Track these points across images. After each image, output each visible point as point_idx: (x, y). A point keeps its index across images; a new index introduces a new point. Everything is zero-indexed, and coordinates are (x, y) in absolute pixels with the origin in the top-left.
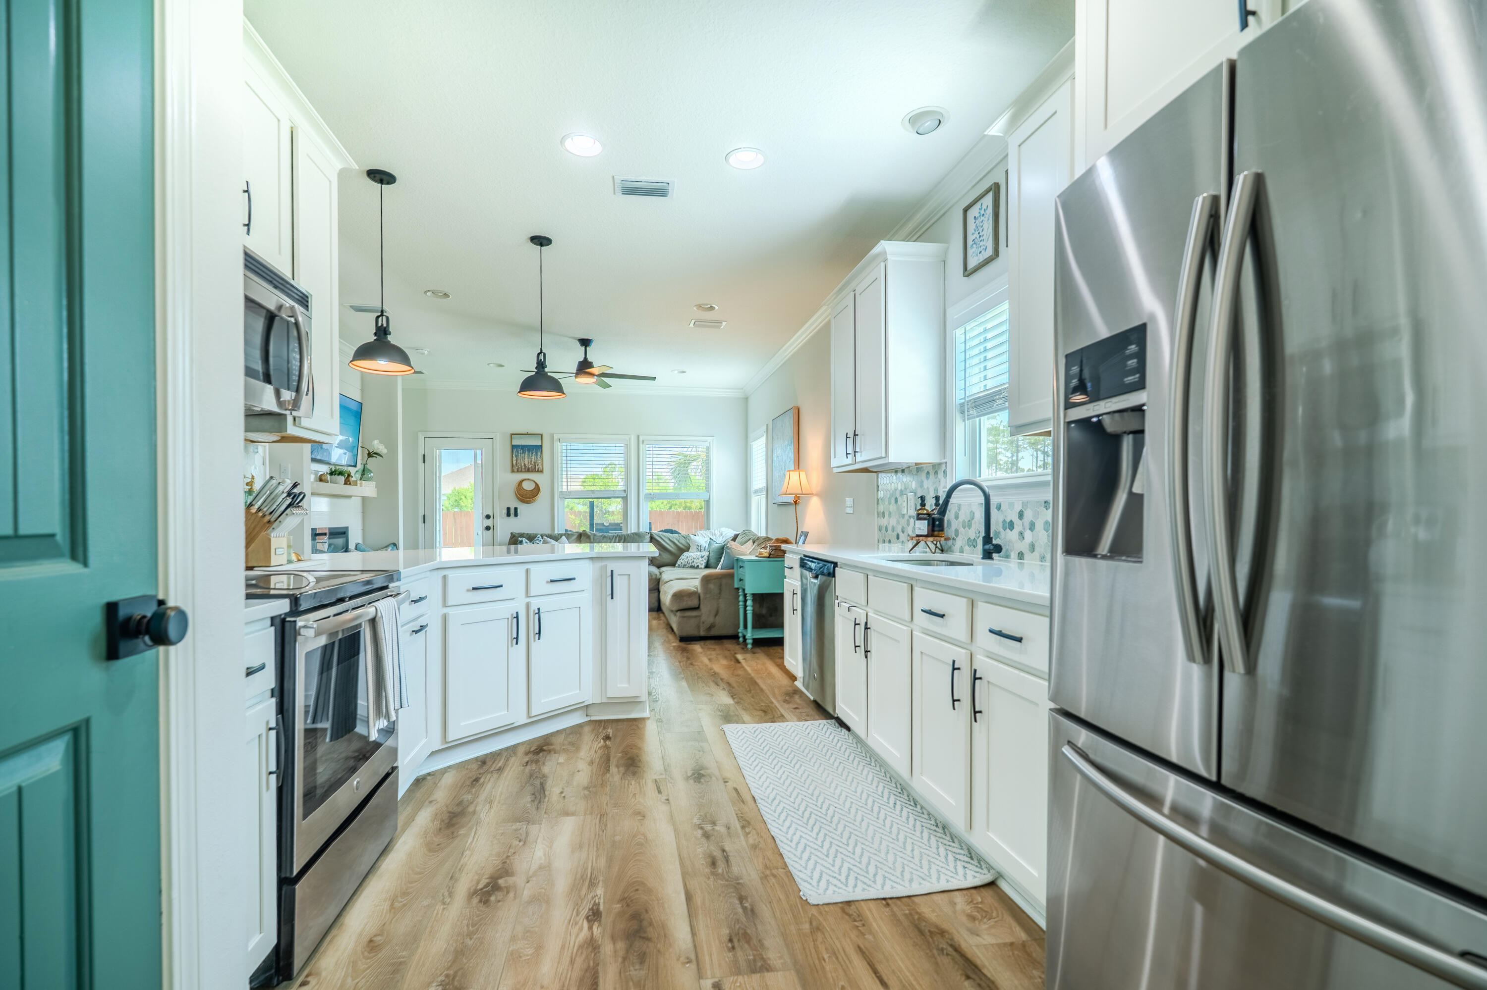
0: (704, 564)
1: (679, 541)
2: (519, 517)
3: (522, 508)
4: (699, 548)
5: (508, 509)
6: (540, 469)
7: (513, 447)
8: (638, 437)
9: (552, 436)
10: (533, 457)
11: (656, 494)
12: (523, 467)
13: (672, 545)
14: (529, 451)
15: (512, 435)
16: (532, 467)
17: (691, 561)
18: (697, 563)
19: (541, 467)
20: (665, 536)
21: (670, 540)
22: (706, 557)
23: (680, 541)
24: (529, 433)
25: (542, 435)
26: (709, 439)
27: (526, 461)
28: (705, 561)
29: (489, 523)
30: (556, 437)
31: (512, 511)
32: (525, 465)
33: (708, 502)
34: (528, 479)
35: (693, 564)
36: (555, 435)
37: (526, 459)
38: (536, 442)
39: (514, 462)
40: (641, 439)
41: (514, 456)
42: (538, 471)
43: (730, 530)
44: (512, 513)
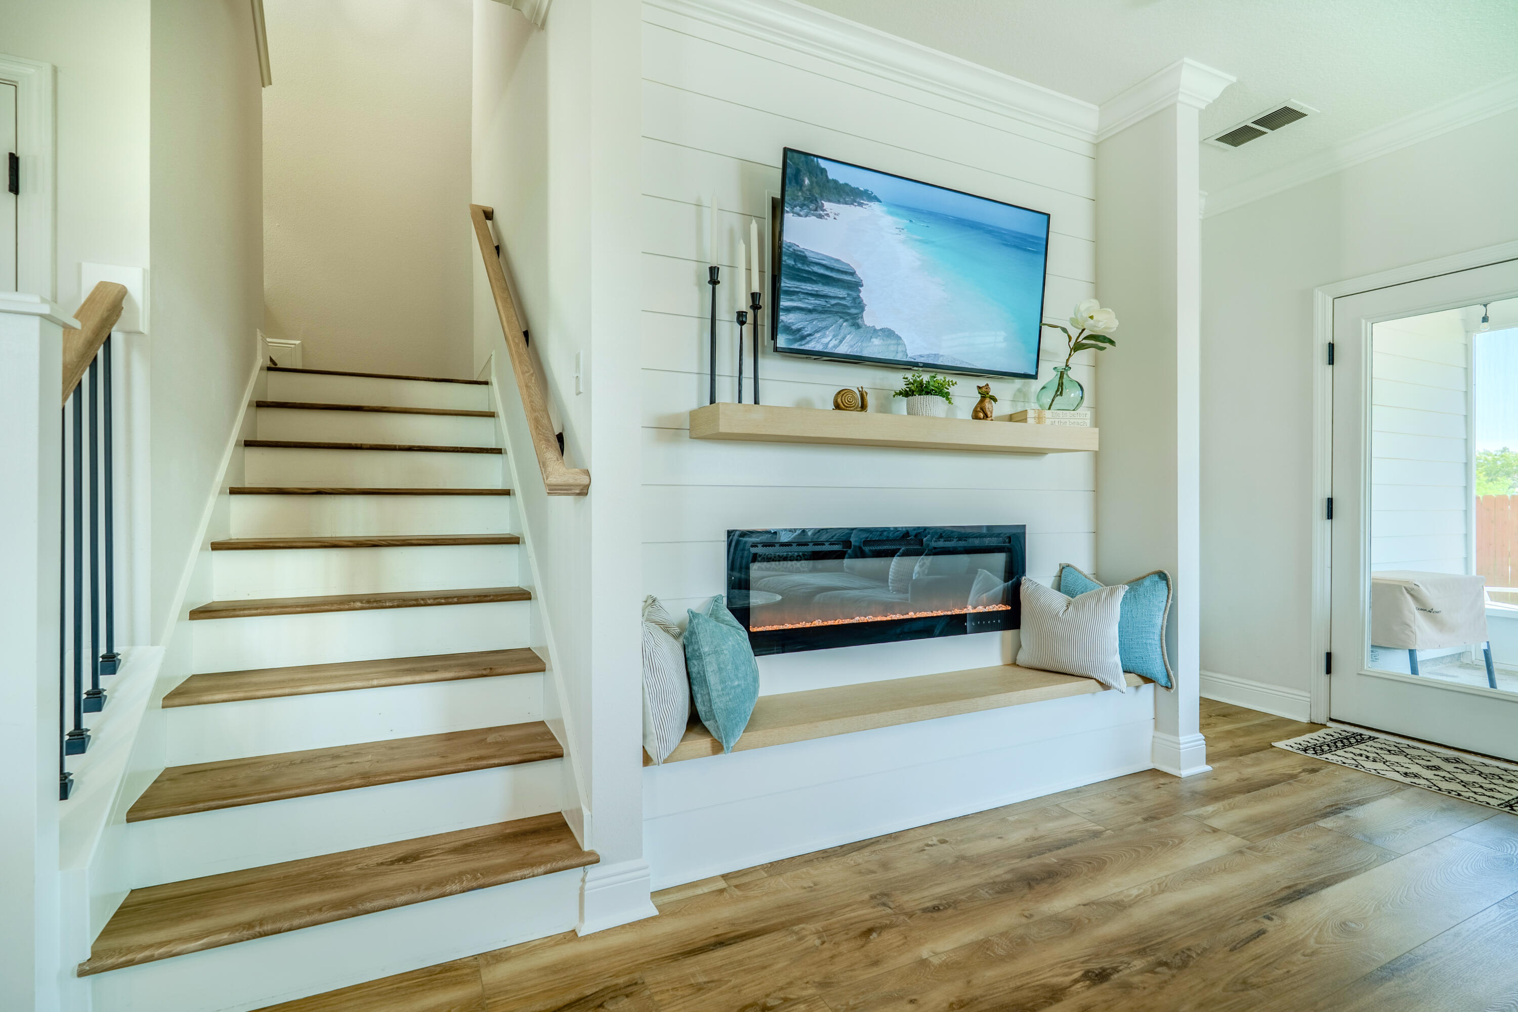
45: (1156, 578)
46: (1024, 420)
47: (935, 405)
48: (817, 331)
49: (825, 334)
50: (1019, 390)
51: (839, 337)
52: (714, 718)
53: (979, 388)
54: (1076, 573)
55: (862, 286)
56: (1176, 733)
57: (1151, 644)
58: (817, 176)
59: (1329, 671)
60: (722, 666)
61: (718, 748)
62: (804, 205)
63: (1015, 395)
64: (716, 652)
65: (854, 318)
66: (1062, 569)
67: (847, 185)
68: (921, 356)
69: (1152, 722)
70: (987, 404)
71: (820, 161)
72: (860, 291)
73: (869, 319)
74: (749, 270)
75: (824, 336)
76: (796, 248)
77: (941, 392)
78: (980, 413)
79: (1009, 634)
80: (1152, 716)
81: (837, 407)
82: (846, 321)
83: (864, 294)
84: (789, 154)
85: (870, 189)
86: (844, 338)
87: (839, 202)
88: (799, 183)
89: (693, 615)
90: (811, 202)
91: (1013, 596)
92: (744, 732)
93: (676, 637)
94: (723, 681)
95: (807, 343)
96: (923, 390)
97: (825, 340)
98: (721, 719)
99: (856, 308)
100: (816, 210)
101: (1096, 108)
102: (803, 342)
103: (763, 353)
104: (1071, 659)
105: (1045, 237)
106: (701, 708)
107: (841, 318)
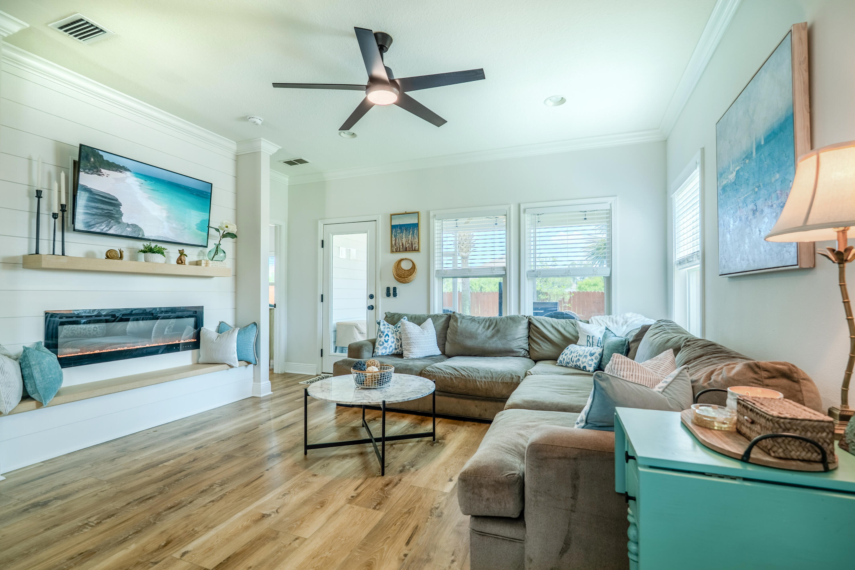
0: (593, 365)
1: (565, 329)
2: (397, 297)
3: (401, 288)
4: (590, 341)
5: (388, 289)
6: (417, 248)
7: (393, 227)
8: (519, 206)
9: (428, 213)
10: (410, 236)
11: (540, 271)
12: (401, 247)
13: (556, 333)
14: (406, 230)
15: (392, 215)
16: (409, 246)
17: (575, 359)
18: (583, 363)
19: (417, 246)
20: (546, 322)
21: (553, 326)
22: (597, 355)
23: (567, 329)
24: (407, 212)
25: (418, 213)
26: (611, 200)
27: (404, 240)
28: (596, 361)
29: (372, 302)
30: (432, 214)
31: (392, 292)
32: (403, 244)
33: (609, 280)
34: (406, 259)
35: (578, 364)
36: (431, 212)
37: (404, 239)
38: (412, 220)
39: (393, 242)
40: (522, 207)
41: (393, 236)
42: (415, 250)
43: (639, 315)
44: (391, 292)
45: (253, 325)
46: (200, 265)
47: (157, 258)
48: (97, 224)
49: (102, 225)
50: (201, 251)
51: (109, 227)
52: (38, 391)
53: (179, 251)
54: (225, 325)
55: (121, 206)
56: (260, 382)
57: (249, 349)
58: (98, 158)
59: (322, 356)
60: (43, 369)
61: (40, 405)
62: (91, 169)
63: (199, 253)
64: (39, 364)
65: (117, 219)
66: (220, 323)
67: (113, 163)
68: (151, 236)
69: (253, 379)
70: (182, 258)
71: (99, 151)
72: (120, 208)
73: (125, 219)
74: (59, 191)
75: (101, 226)
76: (86, 187)
77: (160, 252)
78: (180, 261)
79: (196, 351)
80: (253, 377)
81: (108, 257)
82: (113, 220)
83: (122, 209)
84: (83, 147)
85: (126, 166)
86: (112, 227)
87: (109, 170)
88: (88, 160)
89: (26, 349)
90: (95, 168)
91: (197, 336)
92: (55, 397)
93: (16, 359)
94: (43, 376)
95: (92, 228)
96: (151, 250)
97: (102, 228)
98: (41, 393)
99: (118, 215)
100: (97, 172)
101: (235, 143)
102: (90, 228)
103: (68, 230)
104: (217, 358)
105: (210, 192)
106: (29, 389)
107: (110, 218)
